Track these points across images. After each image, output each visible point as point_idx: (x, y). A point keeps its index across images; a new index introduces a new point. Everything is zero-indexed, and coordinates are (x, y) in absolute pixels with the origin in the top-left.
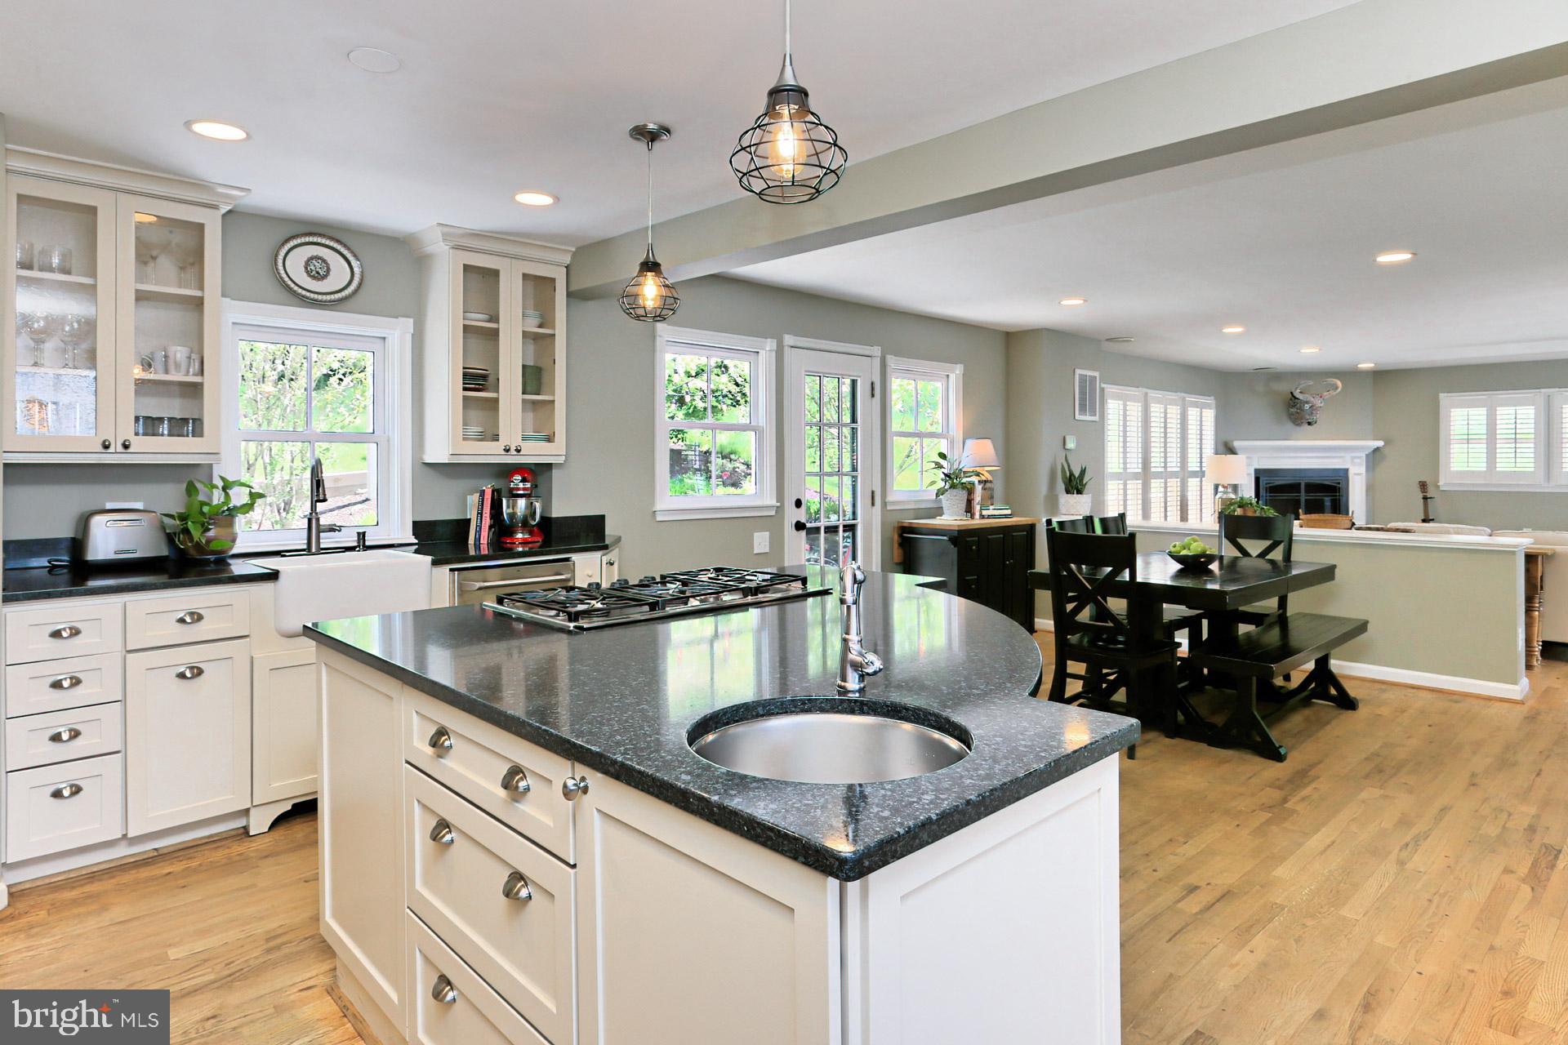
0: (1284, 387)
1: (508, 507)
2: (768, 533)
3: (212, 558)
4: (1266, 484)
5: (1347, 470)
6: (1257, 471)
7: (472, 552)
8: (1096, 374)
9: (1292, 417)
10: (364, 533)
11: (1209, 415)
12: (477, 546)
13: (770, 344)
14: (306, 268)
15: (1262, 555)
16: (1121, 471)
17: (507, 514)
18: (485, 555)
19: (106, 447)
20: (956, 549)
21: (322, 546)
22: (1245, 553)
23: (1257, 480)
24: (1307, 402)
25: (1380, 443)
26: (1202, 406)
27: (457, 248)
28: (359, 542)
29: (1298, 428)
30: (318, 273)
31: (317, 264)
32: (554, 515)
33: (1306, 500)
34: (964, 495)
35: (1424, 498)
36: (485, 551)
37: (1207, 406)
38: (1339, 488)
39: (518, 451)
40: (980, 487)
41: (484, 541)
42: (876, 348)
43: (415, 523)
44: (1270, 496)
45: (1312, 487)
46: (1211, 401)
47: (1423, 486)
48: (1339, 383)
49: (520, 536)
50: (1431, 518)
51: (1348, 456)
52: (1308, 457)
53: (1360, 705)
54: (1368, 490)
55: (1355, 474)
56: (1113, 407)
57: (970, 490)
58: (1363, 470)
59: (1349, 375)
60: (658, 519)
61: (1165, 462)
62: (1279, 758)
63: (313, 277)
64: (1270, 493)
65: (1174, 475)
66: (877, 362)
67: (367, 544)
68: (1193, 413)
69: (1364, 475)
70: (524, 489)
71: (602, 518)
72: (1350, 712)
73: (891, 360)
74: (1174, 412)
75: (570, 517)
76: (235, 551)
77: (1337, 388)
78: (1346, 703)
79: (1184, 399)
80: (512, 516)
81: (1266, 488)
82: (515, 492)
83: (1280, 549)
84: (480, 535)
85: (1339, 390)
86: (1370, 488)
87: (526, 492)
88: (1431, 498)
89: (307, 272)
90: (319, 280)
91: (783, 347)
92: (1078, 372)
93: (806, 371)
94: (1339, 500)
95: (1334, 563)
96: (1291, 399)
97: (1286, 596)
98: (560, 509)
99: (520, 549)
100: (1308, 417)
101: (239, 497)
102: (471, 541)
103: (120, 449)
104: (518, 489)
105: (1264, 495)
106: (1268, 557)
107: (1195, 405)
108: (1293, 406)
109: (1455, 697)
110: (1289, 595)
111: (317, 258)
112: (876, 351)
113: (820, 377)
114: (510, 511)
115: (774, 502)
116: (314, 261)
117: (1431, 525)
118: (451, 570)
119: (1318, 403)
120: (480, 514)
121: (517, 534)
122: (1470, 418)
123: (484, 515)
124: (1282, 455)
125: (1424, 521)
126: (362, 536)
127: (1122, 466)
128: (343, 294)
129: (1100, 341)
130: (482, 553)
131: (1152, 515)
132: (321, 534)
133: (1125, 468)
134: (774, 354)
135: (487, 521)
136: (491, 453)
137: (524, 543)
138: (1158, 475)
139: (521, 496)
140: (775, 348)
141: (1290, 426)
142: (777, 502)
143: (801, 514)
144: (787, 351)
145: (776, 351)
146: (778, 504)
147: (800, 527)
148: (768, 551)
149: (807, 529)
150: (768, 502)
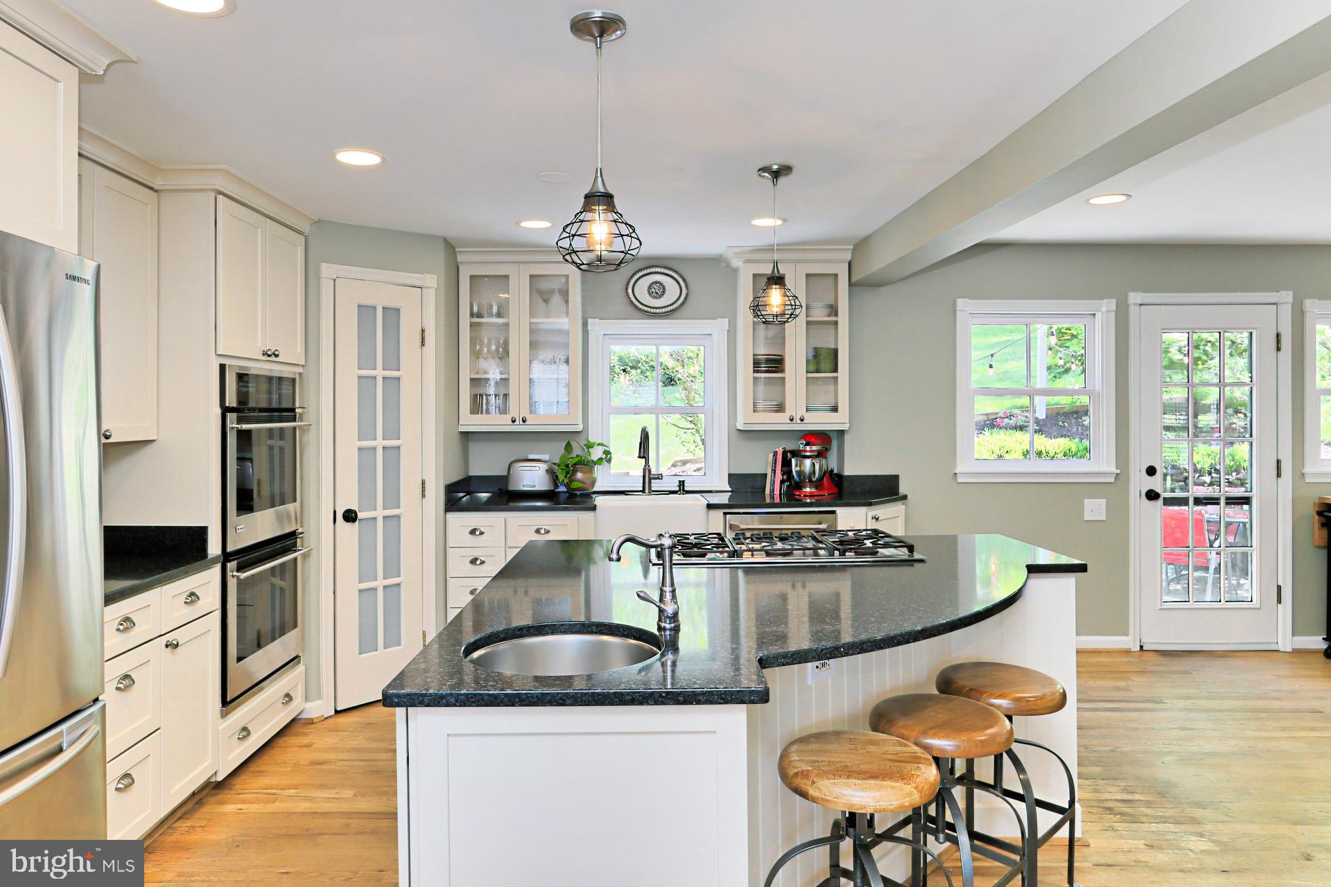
1: (796, 466)
2: (1105, 500)
3: (578, 493)
7: (768, 501)
10: (683, 481)
12: (772, 496)
13: (1107, 306)
14: (649, 291)
17: (796, 472)
18: (776, 504)
19: (514, 421)
21: (653, 489)
27: (748, 261)
28: (680, 488)
30: (657, 293)
31: (656, 287)
32: (846, 474)
36: (777, 500)
39: (802, 420)
41: (777, 492)
43: (730, 475)
49: (808, 490)
60: (960, 480)
63: (654, 297)
66: (1287, 310)
67: (686, 489)
70: (811, 451)
71: (896, 478)
73: (1313, 305)
75: (862, 476)
76: (595, 489)
80: (800, 473)
82: (803, 454)
84: (774, 486)
87: (813, 454)
89: (650, 294)
90: (657, 298)
91: (1129, 305)
93: (1165, 327)
98: (851, 469)
99: (808, 501)
101: (596, 454)
102: (767, 491)
103: (521, 422)
104: (806, 451)
111: (656, 282)
112: (1286, 296)
113: (1188, 333)
114: (798, 469)
115: (1113, 469)
116: (654, 285)
118: (725, 514)
120: (774, 471)
121: (806, 487)
123: (777, 471)
126: (682, 483)
128: (674, 306)
130: (776, 501)
132: (652, 481)
134: (1113, 314)
135: (779, 477)
136: (779, 421)
137: (812, 495)
139: (808, 457)
140: (1115, 309)
142: (1117, 469)
143: (1155, 483)
144: (1134, 311)
145: (1116, 312)
146: (1118, 471)
147: (1152, 495)
148: (1105, 519)
149: (1164, 499)
150: (1104, 469)
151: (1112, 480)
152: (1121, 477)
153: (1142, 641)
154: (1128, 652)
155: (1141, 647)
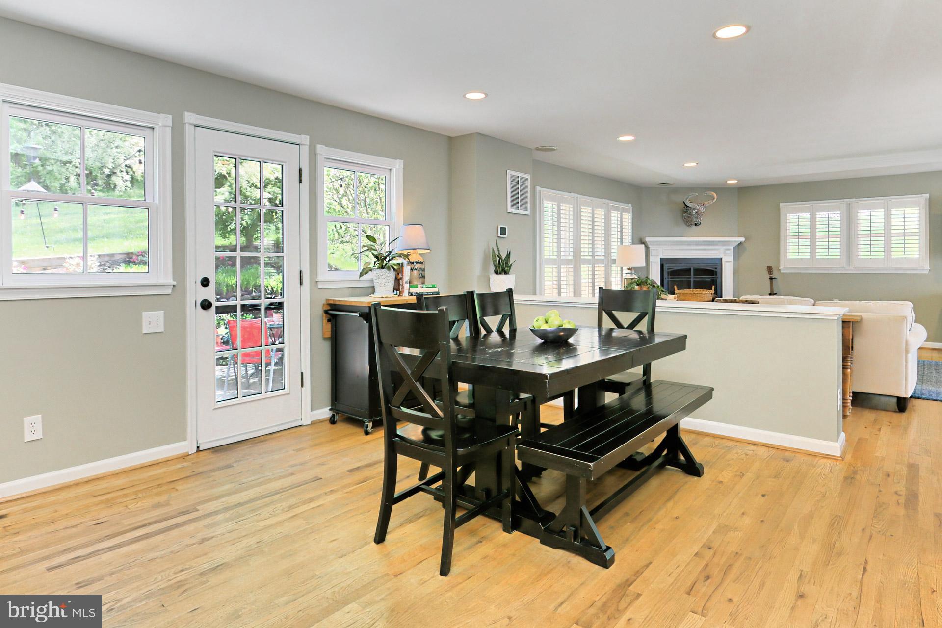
0: (679, 199)
2: (163, 311)
4: (668, 269)
5: (721, 259)
6: (661, 259)
8: (528, 176)
9: (686, 220)
11: (628, 218)
13: (164, 121)
15: (631, 326)
16: (555, 257)
20: (368, 324)
22: (619, 325)
23: (662, 266)
24: (694, 209)
25: (742, 239)
26: (623, 211)
29: (688, 228)
33: (694, 281)
34: (392, 274)
35: (770, 279)
37: (627, 211)
38: (716, 272)
40: (409, 268)
42: (303, 136)
44: (671, 278)
45: (700, 272)
46: (629, 206)
47: (770, 270)
48: (715, 195)
50: (775, 293)
51: (722, 249)
52: (696, 250)
53: (705, 470)
54: (734, 273)
55: (727, 262)
56: (548, 207)
57: (399, 270)
58: (731, 259)
59: (722, 190)
61: (593, 252)
62: (605, 563)
64: (670, 275)
65: (601, 261)
66: (305, 150)
68: (615, 215)
69: (732, 262)
72: (696, 478)
73: (320, 148)
74: (600, 213)
77: (714, 199)
78: (693, 469)
79: (608, 204)
81: (668, 272)
83: (645, 321)
85: (715, 200)
86: (736, 272)
88: (775, 278)
91: (184, 124)
92: (510, 173)
93: (215, 152)
94: (716, 280)
95: (685, 334)
96: (684, 207)
97: (650, 363)
100: (695, 220)
105: (667, 277)
106: (636, 328)
107: (617, 209)
108: (686, 212)
109: (787, 454)
110: (652, 362)
112: (305, 139)
113: (236, 159)
115: (170, 281)
117: (775, 297)
119: (701, 209)
122: (800, 220)
124: (678, 248)
125: (770, 295)
127: (555, 253)
129: (531, 149)
131: (583, 293)
133: (559, 255)
134: (169, 130)
138: (587, 262)
140: (171, 125)
141: (684, 227)
142: (173, 280)
143: (209, 293)
144: (189, 129)
145: (172, 128)
146: (175, 283)
147: (206, 305)
148: (163, 331)
149: (217, 307)
150: (162, 281)
151: (169, 291)
152: (178, 288)
153: (198, 443)
154: (185, 457)
155: (198, 447)
